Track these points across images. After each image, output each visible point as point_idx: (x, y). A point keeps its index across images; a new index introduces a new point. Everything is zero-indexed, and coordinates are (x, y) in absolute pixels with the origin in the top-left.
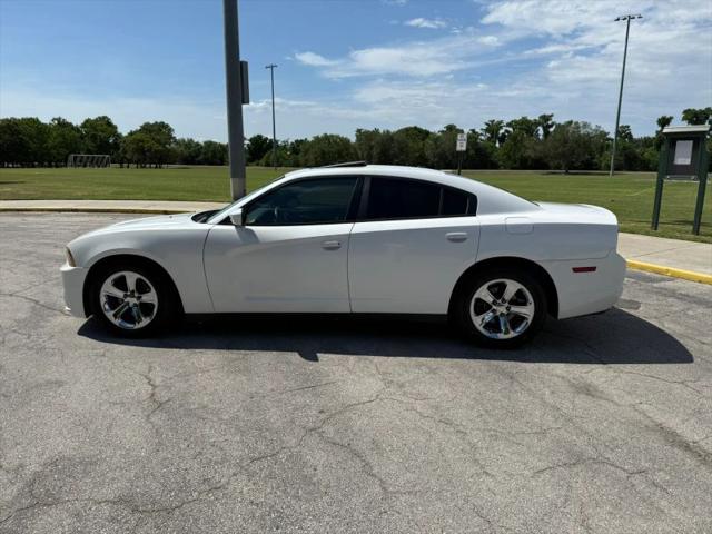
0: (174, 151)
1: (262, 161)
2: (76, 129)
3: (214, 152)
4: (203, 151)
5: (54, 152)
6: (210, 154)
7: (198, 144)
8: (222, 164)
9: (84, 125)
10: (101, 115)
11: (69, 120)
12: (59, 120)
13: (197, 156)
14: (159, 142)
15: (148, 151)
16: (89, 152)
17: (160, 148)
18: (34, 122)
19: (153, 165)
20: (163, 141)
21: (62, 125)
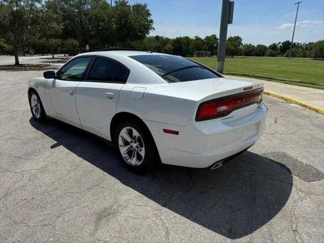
0: (241, 49)
1: (285, 54)
2: (202, 41)
3: (260, 50)
4: (255, 49)
5: (191, 50)
6: (258, 51)
7: (253, 46)
8: (263, 56)
9: (205, 39)
10: (213, 34)
11: (200, 37)
12: (196, 37)
13: (252, 52)
14: (234, 46)
15: (229, 49)
16: (205, 50)
17: (234, 48)
18: (187, 38)
19: (230, 56)
20: (236, 45)
21: (198, 39)
